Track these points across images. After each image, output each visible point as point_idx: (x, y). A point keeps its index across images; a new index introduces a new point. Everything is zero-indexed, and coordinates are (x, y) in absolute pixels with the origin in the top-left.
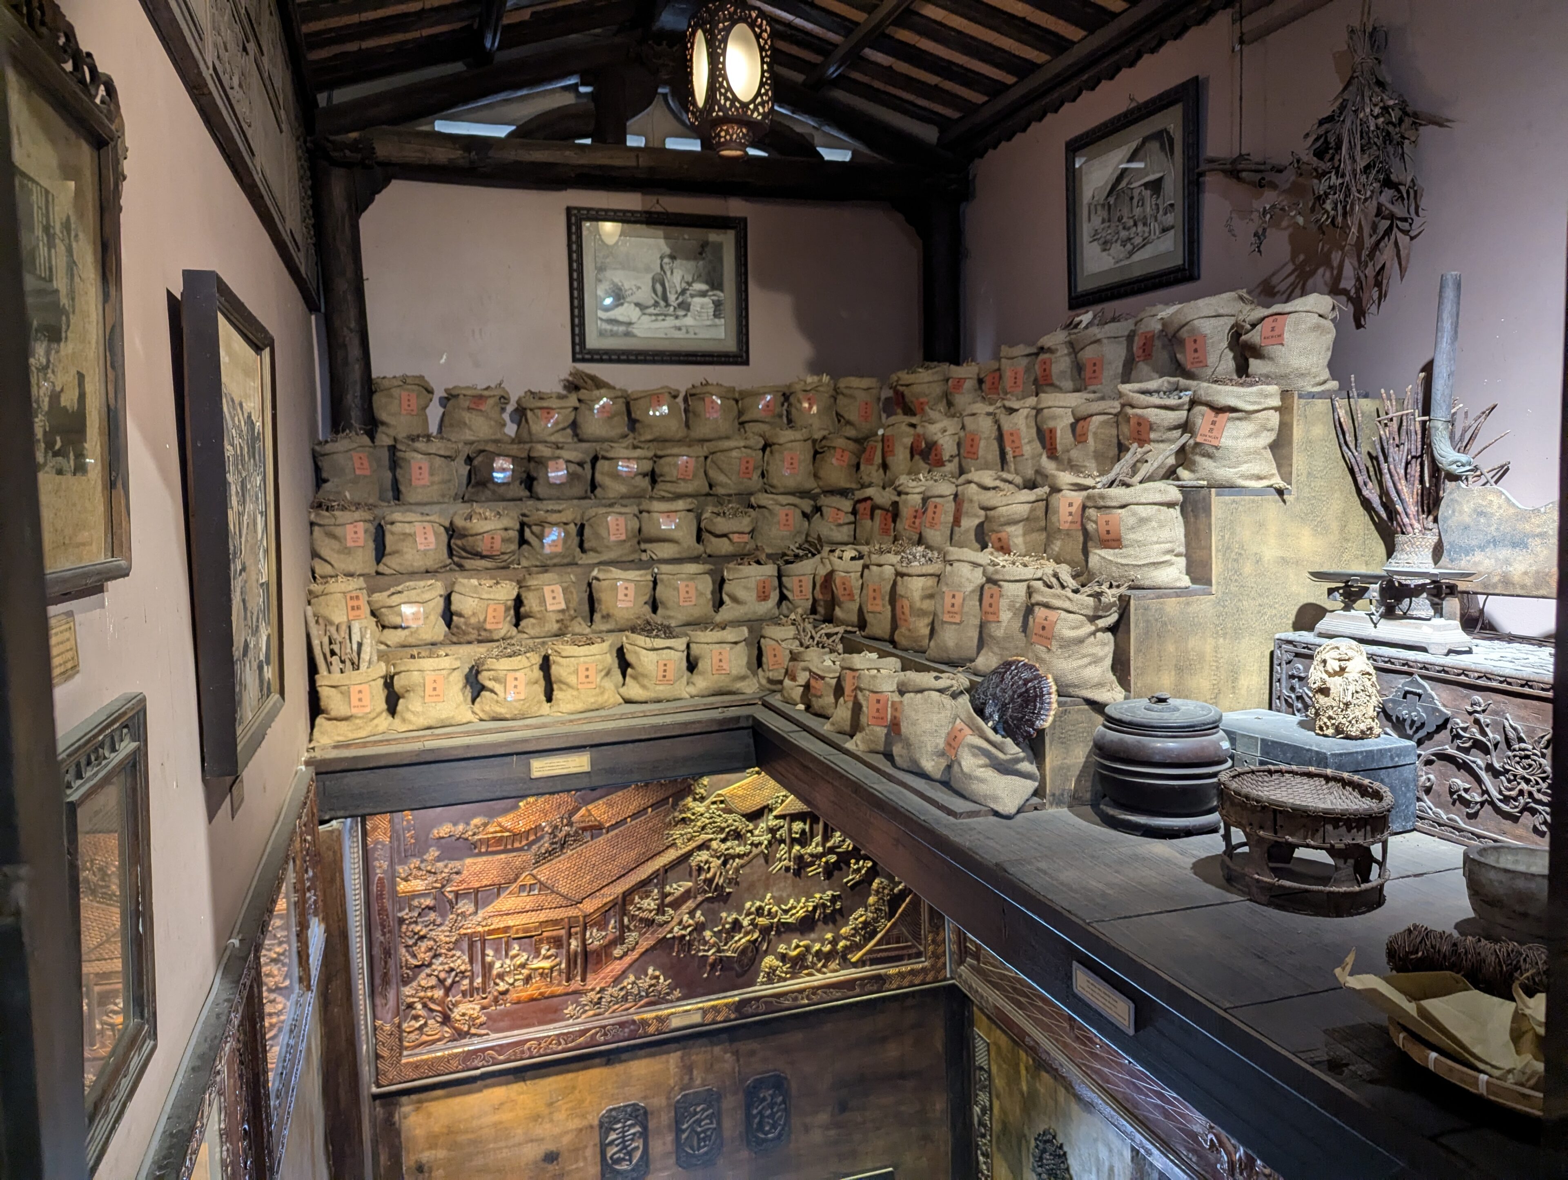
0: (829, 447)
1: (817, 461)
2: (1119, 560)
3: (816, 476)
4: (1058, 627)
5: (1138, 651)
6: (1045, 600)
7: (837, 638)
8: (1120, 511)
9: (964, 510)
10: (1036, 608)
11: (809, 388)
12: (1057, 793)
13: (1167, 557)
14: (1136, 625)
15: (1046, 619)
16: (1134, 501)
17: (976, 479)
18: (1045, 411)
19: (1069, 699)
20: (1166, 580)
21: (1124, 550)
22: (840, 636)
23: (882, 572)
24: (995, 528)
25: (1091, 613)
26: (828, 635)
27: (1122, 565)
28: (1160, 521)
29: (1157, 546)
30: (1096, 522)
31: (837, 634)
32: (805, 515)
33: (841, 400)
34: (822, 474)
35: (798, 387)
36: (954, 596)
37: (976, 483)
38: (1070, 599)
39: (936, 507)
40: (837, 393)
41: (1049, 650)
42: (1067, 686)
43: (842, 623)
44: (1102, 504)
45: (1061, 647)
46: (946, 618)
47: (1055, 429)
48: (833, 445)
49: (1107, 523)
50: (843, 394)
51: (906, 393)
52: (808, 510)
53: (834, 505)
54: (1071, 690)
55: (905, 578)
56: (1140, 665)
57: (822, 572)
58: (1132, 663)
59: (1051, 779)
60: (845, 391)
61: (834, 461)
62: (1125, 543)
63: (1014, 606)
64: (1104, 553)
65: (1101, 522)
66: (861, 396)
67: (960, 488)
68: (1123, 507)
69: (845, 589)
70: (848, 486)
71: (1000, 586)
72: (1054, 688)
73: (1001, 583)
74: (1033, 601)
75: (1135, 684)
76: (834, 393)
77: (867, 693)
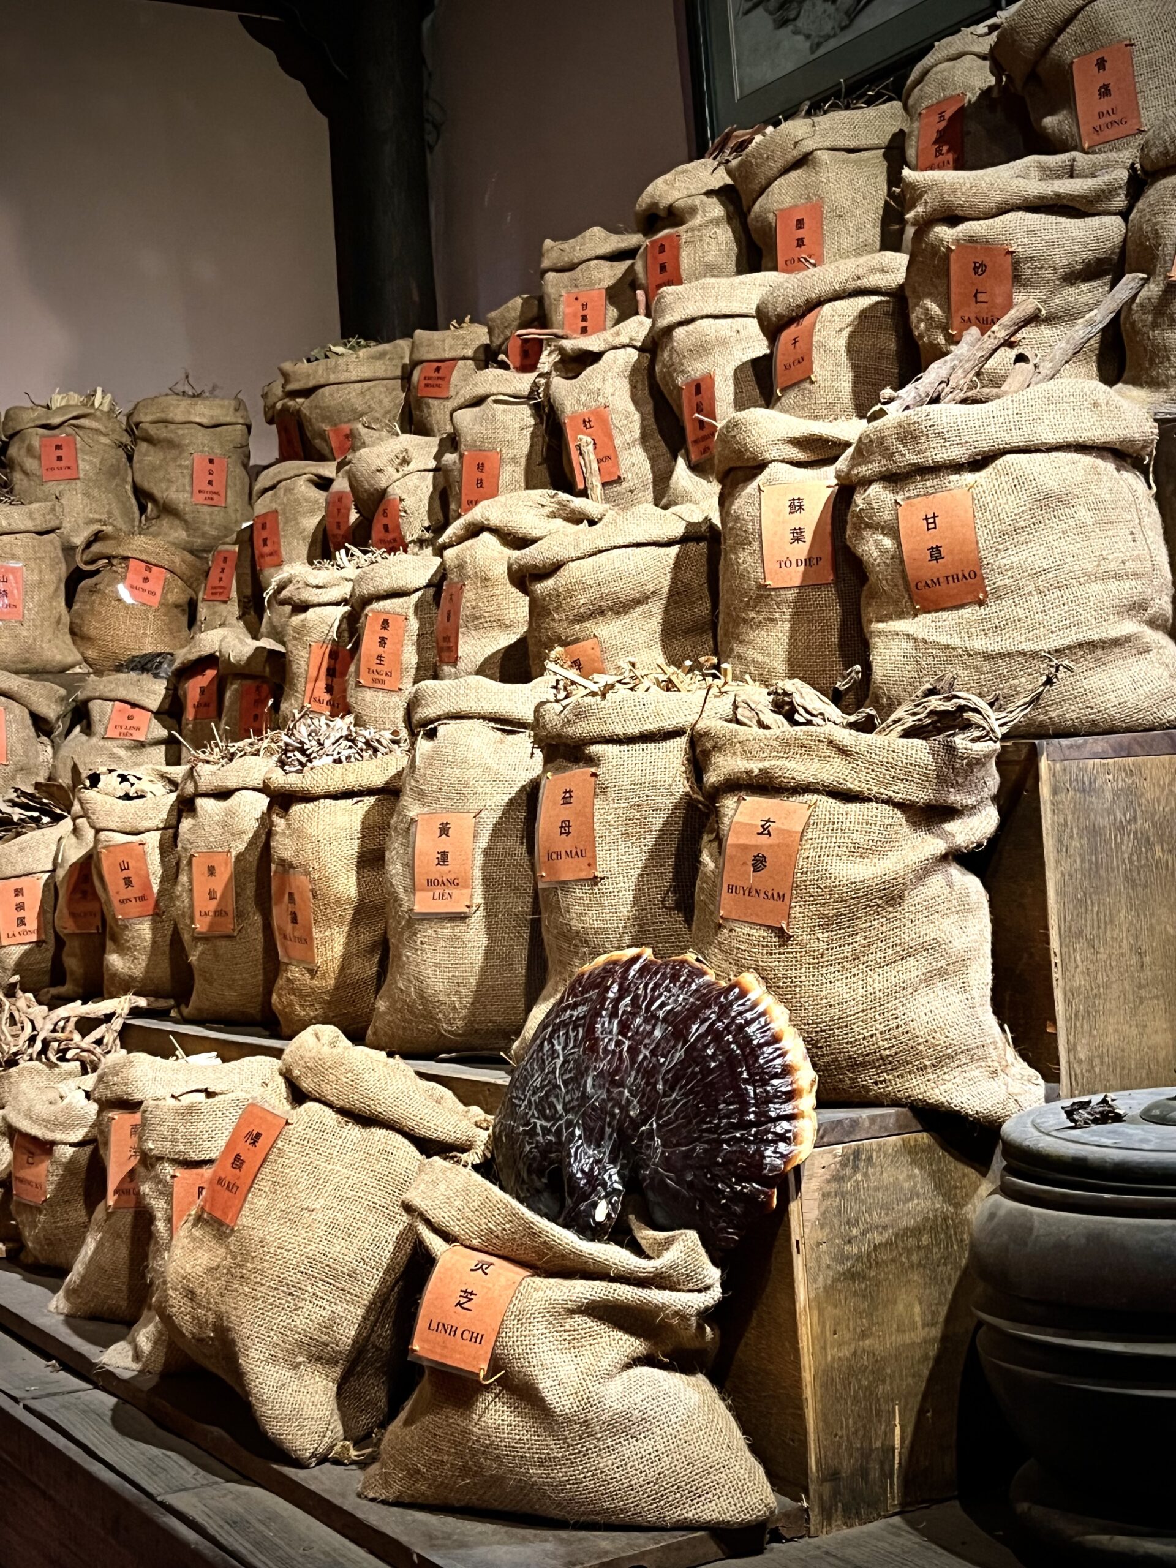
0: (109, 558)
1: (80, 596)
2: (979, 644)
3: (76, 633)
4: (808, 851)
5: (1070, 935)
6: (755, 767)
7: (109, 1032)
8: (969, 478)
9: (465, 611)
10: (729, 804)
11: (56, 420)
12: (847, 1466)
13: (1129, 627)
14: (1061, 847)
15: (765, 831)
16: (1018, 438)
17: (495, 521)
18: (679, 333)
19: (865, 1113)
20: (1131, 699)
21: (993, 607)
22: (117, 1024)
23: (230, 813)
24: (561, 629)
25: (922, 796)
26: (86, 1025)
27: (988, 657)
28: (1096, 507)
29: (1097, 588)
30: (893, 531)
31: (108, 1018)
32: (41, 725)
33: (147, 456)
34: (92, 627)
35: (29, 418)
36: (444, 830)
37: (494, 531)
38: (843, 751)
39: (385, 624)
40: (135, 439)
41: (783, 936)
42: (855, 1065)
43: (124, 987)
44: (909, 457)
45: (826, 923)
46: (423, 903)
47: (709, 379)
48: (122, 551)
49: (931, 521)
50: (149, 440)
51: (305, 411)
52: (50, 711)
53: (122, 693)
54: (867, 1079)
55: (297, 809)
56: (1079, 980)
57: (74, 853)
58: (1057, 974)
59: (824, 1417)
60: (153, 430)
61: (123, 591)
62: (994, 580)
63: (642, 823)
64: (921, 625)
65: (910, 522)
66: (200, 445)
67: (449, 553)
68: (979, 462)
69: (128, 882)
70: (161, 649)
71: (592, 761)
72: (806, 1076)
73: (595, 749)
74: (712, 778)
75: (1072, 1049)
76: (126, 439)
77: (168, 1170)
